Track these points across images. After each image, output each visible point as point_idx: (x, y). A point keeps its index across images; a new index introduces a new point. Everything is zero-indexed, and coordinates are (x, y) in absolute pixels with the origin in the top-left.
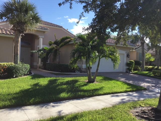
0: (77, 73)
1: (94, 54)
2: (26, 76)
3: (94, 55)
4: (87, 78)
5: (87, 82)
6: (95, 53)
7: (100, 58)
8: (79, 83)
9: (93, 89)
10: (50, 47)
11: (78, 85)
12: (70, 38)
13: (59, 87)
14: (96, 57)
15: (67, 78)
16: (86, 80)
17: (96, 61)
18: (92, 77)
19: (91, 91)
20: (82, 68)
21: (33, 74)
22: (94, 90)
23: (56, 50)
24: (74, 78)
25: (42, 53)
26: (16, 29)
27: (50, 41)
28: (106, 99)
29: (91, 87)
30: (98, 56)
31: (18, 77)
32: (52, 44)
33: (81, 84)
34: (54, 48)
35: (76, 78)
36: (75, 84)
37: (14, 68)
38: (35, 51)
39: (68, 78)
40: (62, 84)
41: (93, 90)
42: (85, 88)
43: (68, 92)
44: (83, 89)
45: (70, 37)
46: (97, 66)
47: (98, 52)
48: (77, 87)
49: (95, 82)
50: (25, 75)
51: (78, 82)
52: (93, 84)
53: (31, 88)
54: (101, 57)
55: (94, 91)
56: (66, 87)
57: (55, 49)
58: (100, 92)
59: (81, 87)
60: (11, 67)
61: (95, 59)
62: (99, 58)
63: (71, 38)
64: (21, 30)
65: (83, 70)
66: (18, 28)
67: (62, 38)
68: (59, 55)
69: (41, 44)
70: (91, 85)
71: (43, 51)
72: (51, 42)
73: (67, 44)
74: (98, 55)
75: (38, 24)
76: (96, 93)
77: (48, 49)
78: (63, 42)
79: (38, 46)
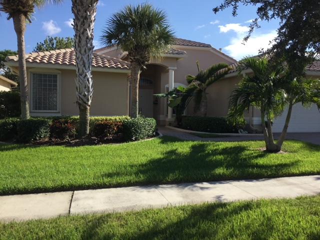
0: (243, 134)
1: (279, 96)
2: (151, 139)
3: (278, 99)
4: (263, 143)
5: (264, 151)
6: (280, 94)
7: (291, 102)
8: (247, 152)
9: (276, 164)
10: (189, 86)
11: (246, 155)
12: (226, 66)
13: (211, 159)
14: (282, 101)
15: (223, 143)
16: (261, 147)
17: (282, 110)
18: (275, 142)
19: (274, 167)
20: (252, 125)
21: (161, 135)
22: (279, 166)
23: (200, 91)
24: (237, 143)
25: (174, 97)
26: (132, 58)
27: (189, 75)
28: (305, 184)
29: (272, 161)
30: (286, 99)
31: (139, 140)
32: (193, 80)
33: (252, 154)
34: (196, 88)
35: (240, 143)
36: (239, 154)
37: (133, 125)
38: (162, 95)
39: (225, 143)
40: (215, 152)
41: (276, 166)
42: (261, 161)
43: (227, 168)
44: (257, 163)
45: (227, 64)
46: (285, 119)
47: (287, 92)
48: (245, 159)
49: (281, 151)
50: (149, 136)
51: (246, 150)
52: (277, 154)
53: (163, 158)
54: (294, 101)
55: (279, 168)
56: (223, 158)
57: (198, 89)
58: (292, 171)
59: (253, 159)
60: (128, 124)
61: (280, 105)
62: (289, 104)
63: (229, 67)
64: (141, 59)
65: (254, 128)
66: (136, 57)
67: (211, 67)
68: (205, 101)
69: (173, 82)
70: (272, 156)
71: (175, 94)
72: (191, 77)
73: (221, 78)
74: (288, 97)
75: (169, 46)
76: (284, 171)
77: (185, 89)
78: (213, 74)
79: (166, 86)
